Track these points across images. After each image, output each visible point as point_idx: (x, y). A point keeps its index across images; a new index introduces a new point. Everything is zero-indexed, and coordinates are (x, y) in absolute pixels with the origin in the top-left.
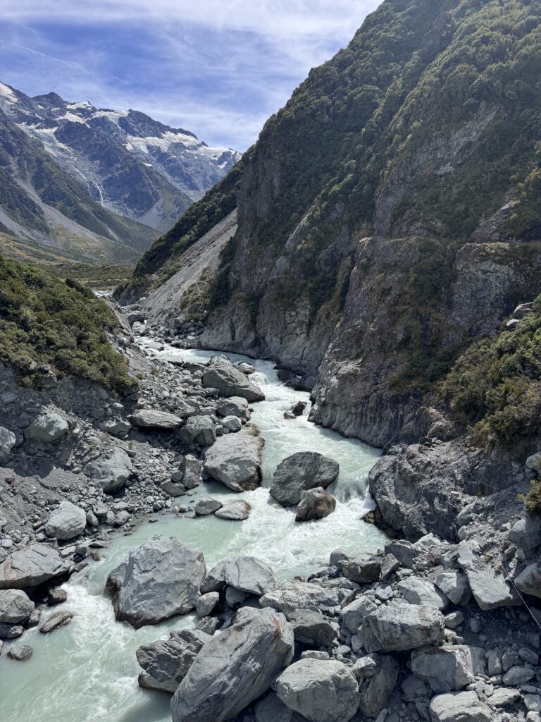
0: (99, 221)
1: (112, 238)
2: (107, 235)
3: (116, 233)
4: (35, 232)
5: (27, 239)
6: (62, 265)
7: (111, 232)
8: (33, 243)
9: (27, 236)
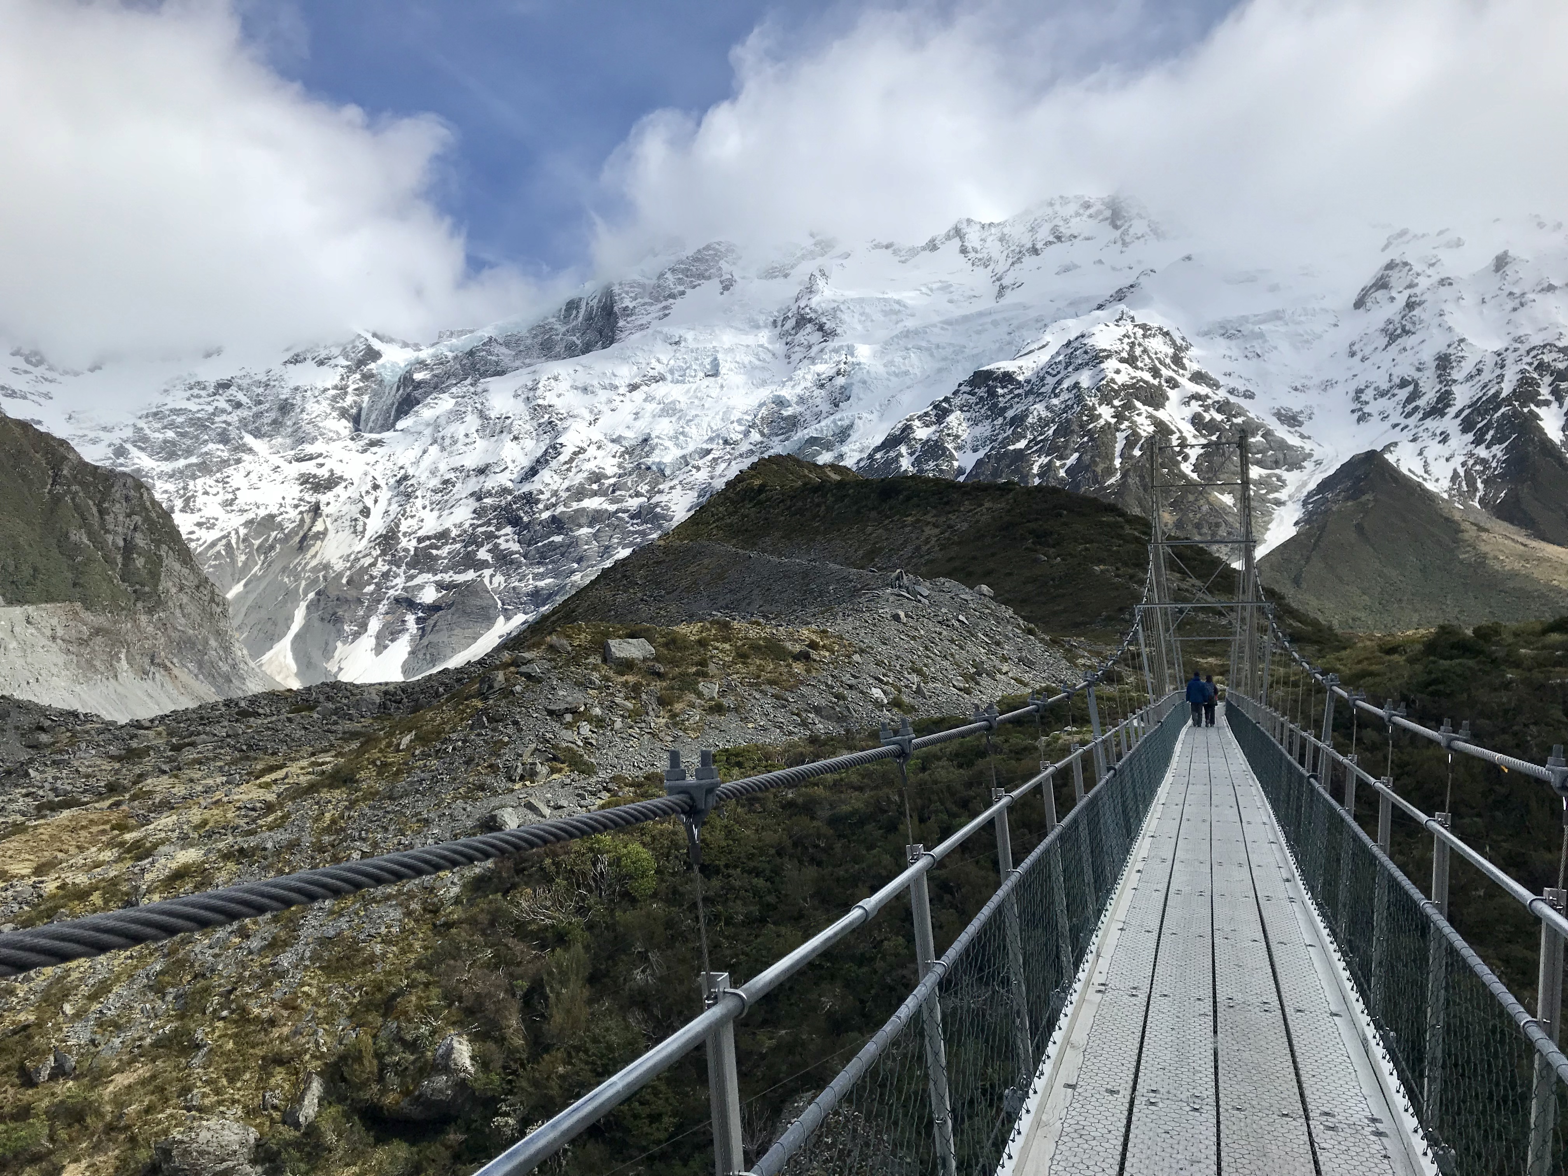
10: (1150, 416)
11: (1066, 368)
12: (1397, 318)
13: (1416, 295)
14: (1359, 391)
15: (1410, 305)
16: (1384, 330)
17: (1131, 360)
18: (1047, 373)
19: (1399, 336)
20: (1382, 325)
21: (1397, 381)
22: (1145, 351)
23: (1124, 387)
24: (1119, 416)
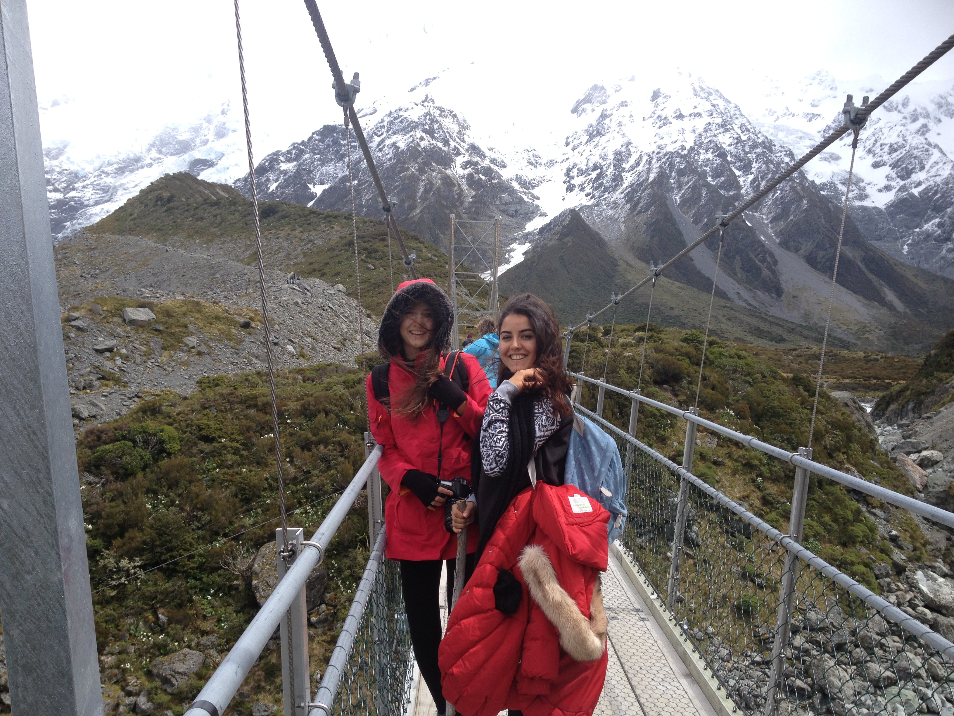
0: (871, 276)
1: (891, 307)
2: (883, 302)
3: (900, 298)
4: (759, 293)
5: (744, 304)
6: (795, 350)
7: (890, 296)
8: (753, 312)
9: (745, 301)
10: (440, 173)
11: (387, 132)
12: (594, 123)
13: (606, 110)
14: (569, 170)
15: (603, 116)
16: (587, 131)
17: (430, 132)
18: (375, 133)
19: (595, 136)
20: (586, 127)
21: (591, 165)
22: (441, 126)
23: (425, 150)
24: (421, 171)
